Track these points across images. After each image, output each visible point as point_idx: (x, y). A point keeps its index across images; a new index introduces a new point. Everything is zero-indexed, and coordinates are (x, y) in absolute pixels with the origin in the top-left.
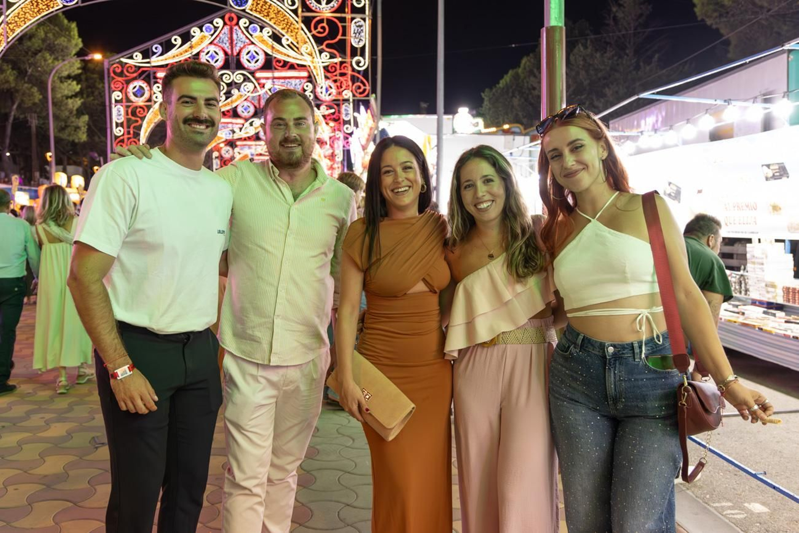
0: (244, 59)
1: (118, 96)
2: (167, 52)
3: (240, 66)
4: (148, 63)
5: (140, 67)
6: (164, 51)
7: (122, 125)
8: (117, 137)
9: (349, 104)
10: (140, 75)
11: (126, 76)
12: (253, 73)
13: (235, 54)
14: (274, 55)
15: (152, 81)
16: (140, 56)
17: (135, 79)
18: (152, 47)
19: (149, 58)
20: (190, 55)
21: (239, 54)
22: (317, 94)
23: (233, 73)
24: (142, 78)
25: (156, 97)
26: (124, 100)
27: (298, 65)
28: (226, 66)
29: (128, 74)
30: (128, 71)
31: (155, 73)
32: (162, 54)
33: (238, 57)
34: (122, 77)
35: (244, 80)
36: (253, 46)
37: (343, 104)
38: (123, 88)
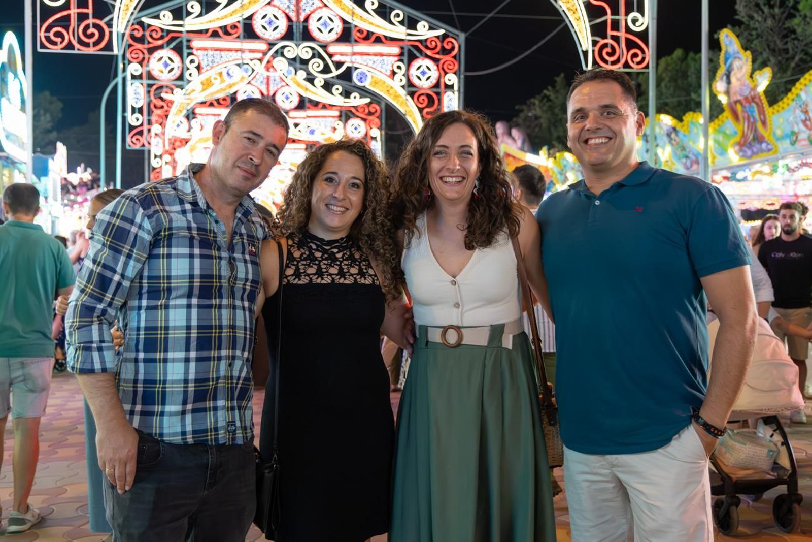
0: (313, 26)
1: (136, 70)
2: (207, 12)
3: (307, 36)
4: (181, 26)
5: (169, 32)
6: (204, 11)
7: (140, 110)
8: (132, 128)
9: (454, 93)
10: (169, 43)
11: (149, 43)
12: (324, 47)
13: (302, 18)
14: (355, 23)
15: (185, 51)
16: (169, 15)
17: (161, 47)
18: (186, 5)
19: (181, 18)
20: (240, 19)
21: (307, 19)
22: (411, 78)
23: (298, 46)
24: (172, 46)
25: (190, 75)
26: (144, 75)
27: (386, 37)
28: (289, 35)
29: (150, 40)
30: (151, 36)
31: (189, 41)
32: (200, 15)
33: (305, 24)
34: (143, 43)
35: (313, 56)
36: (325, 9)
37: (445, 93)
38: (143, 59)
